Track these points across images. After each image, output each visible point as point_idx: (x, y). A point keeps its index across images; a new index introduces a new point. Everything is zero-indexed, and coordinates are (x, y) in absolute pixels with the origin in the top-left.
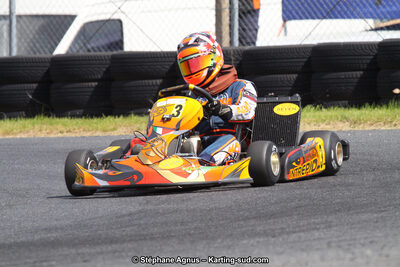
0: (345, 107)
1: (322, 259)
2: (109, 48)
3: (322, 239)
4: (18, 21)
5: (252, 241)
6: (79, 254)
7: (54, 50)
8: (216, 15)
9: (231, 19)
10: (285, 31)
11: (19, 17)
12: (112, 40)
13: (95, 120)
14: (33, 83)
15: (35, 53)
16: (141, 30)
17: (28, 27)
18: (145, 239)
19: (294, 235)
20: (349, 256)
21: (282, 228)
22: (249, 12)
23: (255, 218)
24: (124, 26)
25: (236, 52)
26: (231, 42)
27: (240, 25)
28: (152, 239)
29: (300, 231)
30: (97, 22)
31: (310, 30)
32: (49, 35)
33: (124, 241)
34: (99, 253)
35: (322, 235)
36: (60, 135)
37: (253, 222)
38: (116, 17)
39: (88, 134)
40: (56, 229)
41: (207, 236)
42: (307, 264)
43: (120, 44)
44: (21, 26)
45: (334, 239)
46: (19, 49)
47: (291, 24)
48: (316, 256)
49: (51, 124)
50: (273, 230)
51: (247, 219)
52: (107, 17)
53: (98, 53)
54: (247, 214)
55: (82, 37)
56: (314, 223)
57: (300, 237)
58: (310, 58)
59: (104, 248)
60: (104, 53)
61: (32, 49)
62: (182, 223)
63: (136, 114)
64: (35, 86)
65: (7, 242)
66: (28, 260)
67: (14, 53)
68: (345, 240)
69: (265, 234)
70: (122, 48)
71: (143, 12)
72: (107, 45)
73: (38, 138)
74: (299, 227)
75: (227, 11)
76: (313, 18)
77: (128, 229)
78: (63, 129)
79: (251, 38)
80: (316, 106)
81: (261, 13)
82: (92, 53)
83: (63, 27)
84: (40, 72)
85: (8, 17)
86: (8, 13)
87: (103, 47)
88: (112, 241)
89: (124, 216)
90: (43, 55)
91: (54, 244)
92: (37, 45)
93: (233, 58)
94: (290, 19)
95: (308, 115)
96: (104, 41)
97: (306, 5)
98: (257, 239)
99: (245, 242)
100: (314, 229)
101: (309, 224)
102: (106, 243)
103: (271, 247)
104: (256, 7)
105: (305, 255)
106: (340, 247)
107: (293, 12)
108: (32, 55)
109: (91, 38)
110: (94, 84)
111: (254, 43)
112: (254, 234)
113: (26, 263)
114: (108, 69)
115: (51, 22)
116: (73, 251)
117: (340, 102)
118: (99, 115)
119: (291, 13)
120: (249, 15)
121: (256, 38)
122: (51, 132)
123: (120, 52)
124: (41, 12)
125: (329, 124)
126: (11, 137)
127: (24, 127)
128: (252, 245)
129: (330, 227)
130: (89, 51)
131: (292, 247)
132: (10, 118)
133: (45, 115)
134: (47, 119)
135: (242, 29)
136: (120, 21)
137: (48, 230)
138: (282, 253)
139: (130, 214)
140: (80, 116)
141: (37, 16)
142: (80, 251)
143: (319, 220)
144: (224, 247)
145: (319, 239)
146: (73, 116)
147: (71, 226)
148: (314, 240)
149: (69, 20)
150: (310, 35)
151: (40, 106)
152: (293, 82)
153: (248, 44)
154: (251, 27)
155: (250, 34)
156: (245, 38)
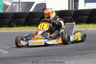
1: (95, 60)
2: (43, 10)
4: (21, 3)
5: (77, 56)
6: (36, 59)
8: (68, 2)
9: (72, 3)
10: (85, 5)
11: (21, 2)
12: (43, 8)
14: (25, 18)
15: (25, 11)
16: (51, 6)
17: (23, 5)
18: (52, 56)
19: (88, 55)
22: (76, 1)
23: (78, 50)
24: (46, 4)
25: (73, 11)
26: (72, 8)
27: (74, 4)
28: (53, 56)
30: (40, 4)
31: (91, 5)
32: (28, 7)
33: (47, 56)
34: (41, 59)
35: (95, 55)
36: (31, 31)
37: (77, 52)
38: (44, 2)
41: (67, 55)
42: (91, 62)
44: (22, 5)
46: (21, 10)
48: (93, 60)
49: (29, 28)
53: (40, 11)
54: (76, 50)
55: (36, 7)
56: (93, 52)
57: (89, 55)
58: (91, 12)
59: (42, 58)
61: (24, 10)
62: (61, 52)
64: (25, 19)
65: (19, 56)
66: (24, 61)
67: (20, 11)
69: (81, 54)
71: (51, 1)
74: (89, 53)
75: (71, 1)
76: (92, 2)
77: (48, 53)
78: (32, 29)
80: (92, 24)
82: (39, 11)
83: (32, 5)
84: (27, 16)
85: (19, 3)
87: (41, 10)
88: (44, 56)
89: (47, 50)
90: (27, 12)
92: (26, 9)
93: (72, 12)
94: (86, 3)
95: (91, 26)
96: (41, 8)
98: (79, 56)
99: (76, 56)
100: (92, 53)
101: (91, 52)
102: (42, 57)
103: (82, 58)
105: (90, 59)
108: (24, 12)
109: (38, 7)
110: (39, 18)
111: (78, 9)
112: (78, 55)
113: (23, 61)
115: (29, 4)
116: (35, 58)
119: (86, 1)
120: (76, 2)
121: (78, 7)
122: (29, 30)
124: (26, 1)
126: (19, 31)
127: (23, 29)
128: (77, 57)
130: (38, 11)
131: (87, 58)
132: (19, 27)
134: (28, 27)
135: (75, 5)
136: (45, 4)
137: (29, 53)
138: (85, 59)
139: (48, 50)
141: (26, 2)
142: (36, 58)
143: (93, 51)
144: (71, 57)
145: (94, 56)
146: (34, 26)
147: (34, 53)
148: (93, 56)
149: (33, 3)
150: (91, 6)
151: (26, 23)
152: (87, 18)
153: (76, 9)
154: (77, 5)
155: (77, 6)
156: (75, 7)
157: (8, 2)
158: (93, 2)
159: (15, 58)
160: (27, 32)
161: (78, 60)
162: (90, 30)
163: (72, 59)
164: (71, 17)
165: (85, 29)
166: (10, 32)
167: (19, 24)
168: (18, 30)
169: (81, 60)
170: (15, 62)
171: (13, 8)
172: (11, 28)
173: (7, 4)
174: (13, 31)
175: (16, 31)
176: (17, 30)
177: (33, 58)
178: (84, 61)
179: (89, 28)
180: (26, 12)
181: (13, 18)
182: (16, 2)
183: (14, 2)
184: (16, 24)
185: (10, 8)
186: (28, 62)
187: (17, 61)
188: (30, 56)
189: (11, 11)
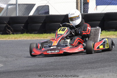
0: (114, 31)
1: (108, 75)
3: (108, 70)
4: (18, 6)
5: (87, 70)
6: (36, 74)
7: (29, 14)
8: (77, 4)
9: (81, 5)
10: (97, 9)
11: (19, 4)
12: (46, 11)
13: (41, 35)
16: (55, 8)
17: (21, 7)
18: (56, 70)
19: (100, 69)
20: (116, 75)
22: (86, 3)
23: (88, 63)
25: (82, 15)
26: (81, 12)
27: (83, 7)
28: (58, 69)
29: (101, 67)
30: (42, 6)
31: (104, 8)
33: (50, 70)
36: (31, 39)
37: (87, 65)
38: (47, 4)
39: (39, 39)
40: (30, 66)
41: (74, 69)
42: (104, 77)
43: (48, 12)
45: (111, 70)
47: (98, 7)
48: (106, 74)
49: (28, 36)
50: (93, 67)
53: (42, 15)
54: (86, 62)
55: (37, 11)
56: (106, 65)
57: (101, 69)
58: (104, 17)
59: (44, 72)
60: (44, 15)
61: (23, 14)
62: (67, 65)
63: (53, 33)
64: (23, 25)
65: (16, 70)
66: (22, 76)
67: (17, 15)
68: (115, 70)
69: (91, 68)
70: (49, 14)
71: (55, 3)
72: (44, 13)
73: (25, 40)
74: (101, 66)
75: (80, 3)
76: (105, 5)
77: (51, 67)
78: (32, 37)
79: (86, 11)
80: (105, 31)
81: (90, 3)
82: (40, 15)
83: (32, 7)
84: (25, 21)
86: (16, 3)
89: (50, 63)
90: (26, 16)
91: (29, 71)
94: (98, 5)
95: (103, 33)
96: (43, 12)
97: (103, 1)
98: (89, 70)
99: (85, 70)
100: (105, 67)
101: (104, 65)
102: (45, 71)
103: (93, 72)
104: (88, 2)
105: (103, 74)
106: (113, 72)
107: (99, 3)
109: (40, 11)
110: (41, 24)
111: (87, 12)
112: (88, 68)
113: (21, 76)
114: (45, 20)
115: (28, 6)
116: (35, 73)
117: (113, 30)
118: (42, 33)
119: (98, 3)
121: (88, 11)
122: (28, 38)
123: (48, 15)
124: (25, 3)
125: (109, 36)
126: (17, 39)
127: (20, 37)
128: (87, 71)
129: (110, 66)
130: (39, 14)
131: (99, 72)
132: (16, 34)
134: (27, 34)
135: (84, 8)
136: (48, 6)
137: (28, 67)
138: (96, 74)
140: (37, 34)
141: (24, 4)
142: (37, 73)
144: (79, 72)
145: (107, 70)
146: (35, 33)
147: (34, 66)
149: (33, 5)
150: (104, 10)
151: (25, 30)
152: (99, 24)
153: (86, 12)
154: (87, 8)
155: (86, 10)
156: (85, 11)
157: (3, 3)
158: (107, 4)
159: (11, 72)
160: (26, 40)
161: (88, 75)
163: (81, 73)
166: (5, 41)
167: (16, 31)
168: (15, 38)
169: (92, 75)
170: (11, 77)
171: (8, 11)
172: (6, 35)
173: (2, 6)
174: (9, 39)
175: (12, 39)
176: (13, 38)
177: (33, 72)
178: (95, 76)
180: (24, 16)
181: (9, 23)
182: (12, 3)
183: (9, 4)
184: (13, 31)
186: (27, 77)
187: (13, 76)
188: (29, 70)
189: (7, 14)
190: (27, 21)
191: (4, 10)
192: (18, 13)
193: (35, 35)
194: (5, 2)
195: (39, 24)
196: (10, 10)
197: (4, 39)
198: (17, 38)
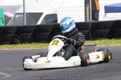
2: (53, 22)
4: (26, 15)
7: (37, 23)
8: (85, 12)
10: (106, 16)
11: (26, 13)
12: (54, 20)
16: (63, 17)
19: (109, 77)
21: (106, 75)
23: (98, 72)
24: (58, 16)
25: (91, 23)
26: (90, 20)
27: (92, 15)
29: (111, 76)
30: (50, 15)
31: (113, 16)
32: (35, 19)
35: (118, 77)
36: (39, 48)
37: (97, 74)
38: (55, 13)
49: (36, 45)
50: (103, 76)
51: (95, 73)
52: (53, 13)
53: (50, 24)
54: (95, 71)
55: (45, 19)
57: (111, 78)
58: (113, 25)
60: (52, 24)
64: (31, 34)
67: (25, 24)
69: (101, 77)
70: (57, 22)
71: (63, 11)
73: (33, 49)
75: (88, 11)
76: (114, 12)
78: (40, 46)
80: (115, 38)
82: (48, 24)
83: (39, 16)
84: (33, 30)
85: (23, 14)
86: (23, 13)
87: (51, 22)
90: (34, 25)
93: (90, 25)
94: (107, 13)
95: (113, 41)
96: (52, 20)
100: (115, 76)
101: (114, 74)
104: (98, 9)
110: (49, 33)
112: (97, 77)
114: (53, 29)
115: (36, 15)
122: (36, 47)
123: (56, 23)
124: (33, 12)
125: (119, 44)
127: (29, 46)
129: (120, 75)
130: (47, 23)
132: (24, 43)
133: (35, 42)
134: (35, 44)
136: (56, 14)
140: (45, 43)
143: (117, 73)
146: (43, 43)
148: (116, 79)
149: (41, 14)
151: (33, 39)
152: (108, 32)
154: (97, 15)
157: (11, 13)
162: (112, 47)
164: (88, 31)
165: (106, 46)
166: (14, 50)
167: (24, 41)
168: (23, 48)
171: (16, 21)
172: (14, 45)
173: (9, 15)
174: (17, 49)
175: (20, 49)
176: (22, 47)
179: (111, 44)
180: (31, 25)
181: (16, 33)
182: (19, 12)
183: (17, 13)
184: (20, 40)
185: (13, 20)
189: (14, 24)
190: (35, 30)
191: (11, 20)
192: (26, 22)
193: (43, 44)
194: (12, 11)
195: (48, 33)
196: (18, 19)
197: (12, 49)
198: (25, 48)
